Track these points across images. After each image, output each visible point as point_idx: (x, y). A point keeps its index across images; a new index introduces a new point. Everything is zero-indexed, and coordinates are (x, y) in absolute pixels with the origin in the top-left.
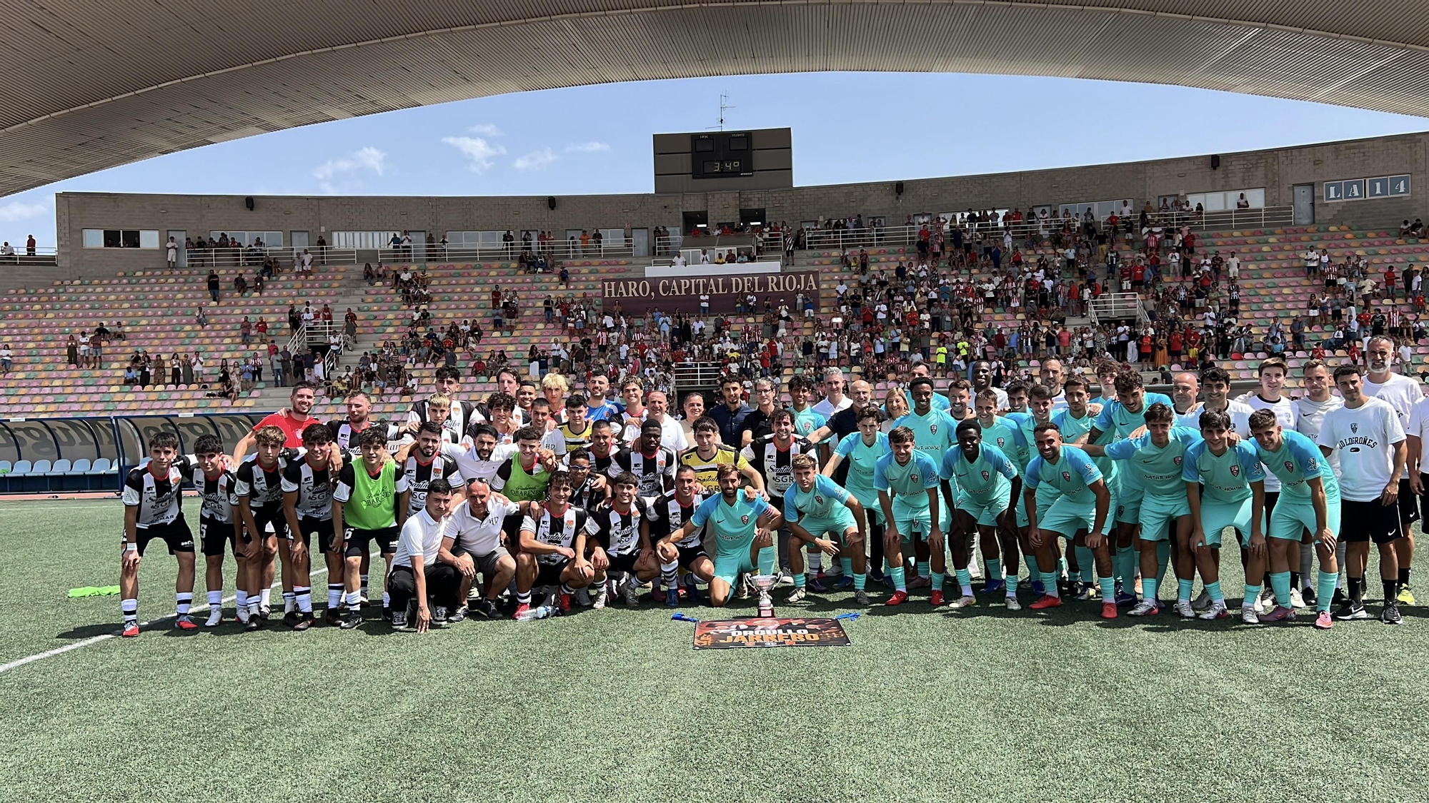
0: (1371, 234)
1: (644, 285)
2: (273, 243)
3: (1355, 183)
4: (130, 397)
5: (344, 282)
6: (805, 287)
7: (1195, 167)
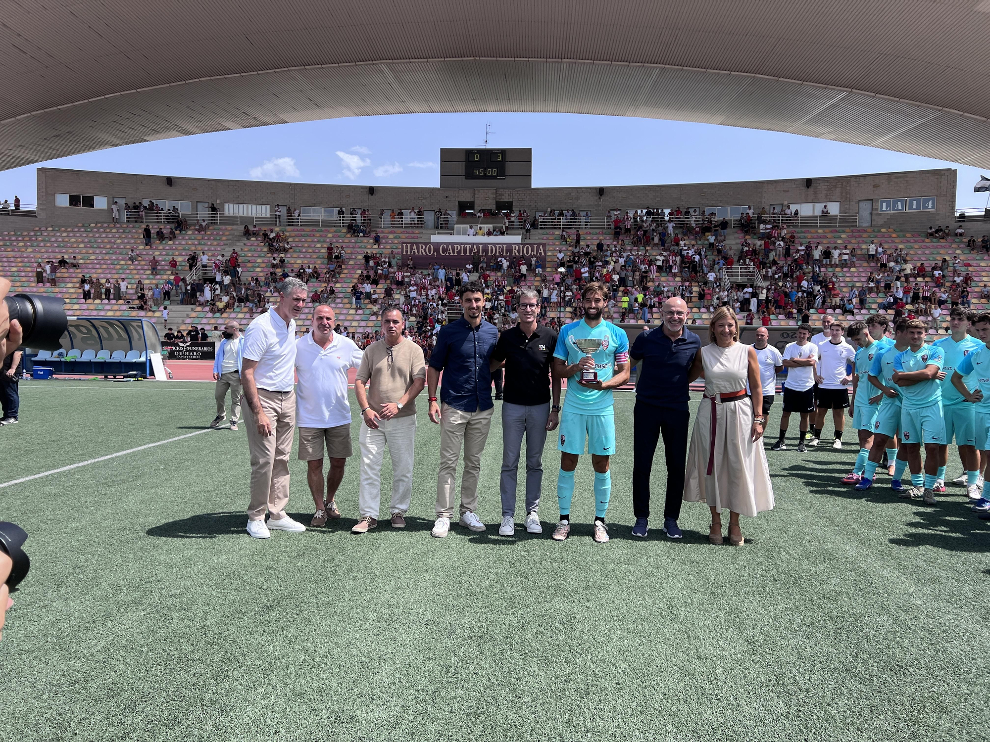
0: (908, 235)
1: (430, 247)
2: (185, 209)
3: (899, 201)
4: (76, 307)
5: (230, 237)
6: (537, 253)
7: (794, 186)
